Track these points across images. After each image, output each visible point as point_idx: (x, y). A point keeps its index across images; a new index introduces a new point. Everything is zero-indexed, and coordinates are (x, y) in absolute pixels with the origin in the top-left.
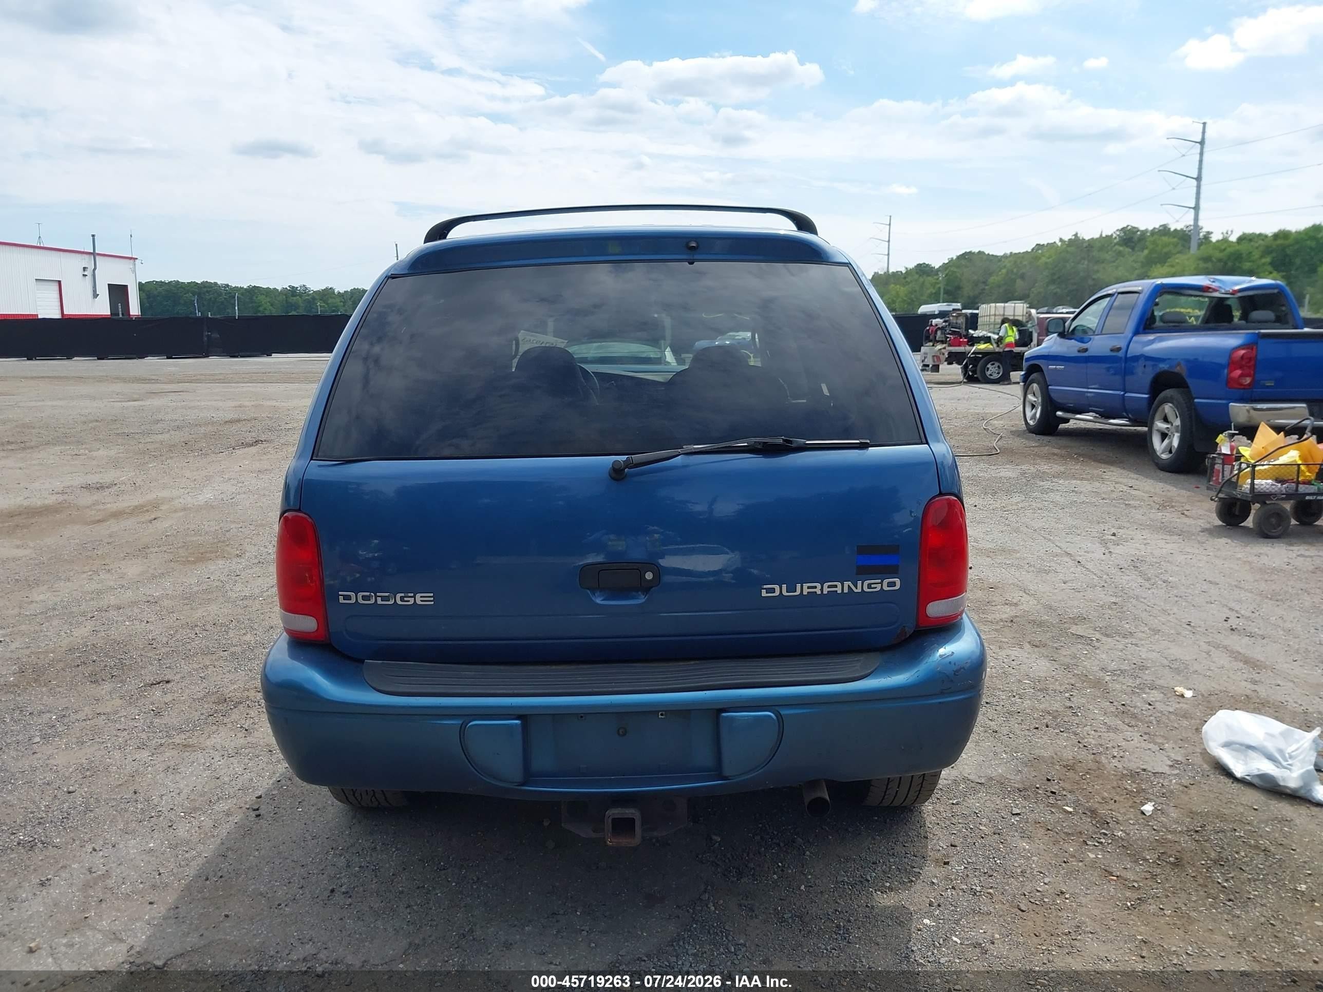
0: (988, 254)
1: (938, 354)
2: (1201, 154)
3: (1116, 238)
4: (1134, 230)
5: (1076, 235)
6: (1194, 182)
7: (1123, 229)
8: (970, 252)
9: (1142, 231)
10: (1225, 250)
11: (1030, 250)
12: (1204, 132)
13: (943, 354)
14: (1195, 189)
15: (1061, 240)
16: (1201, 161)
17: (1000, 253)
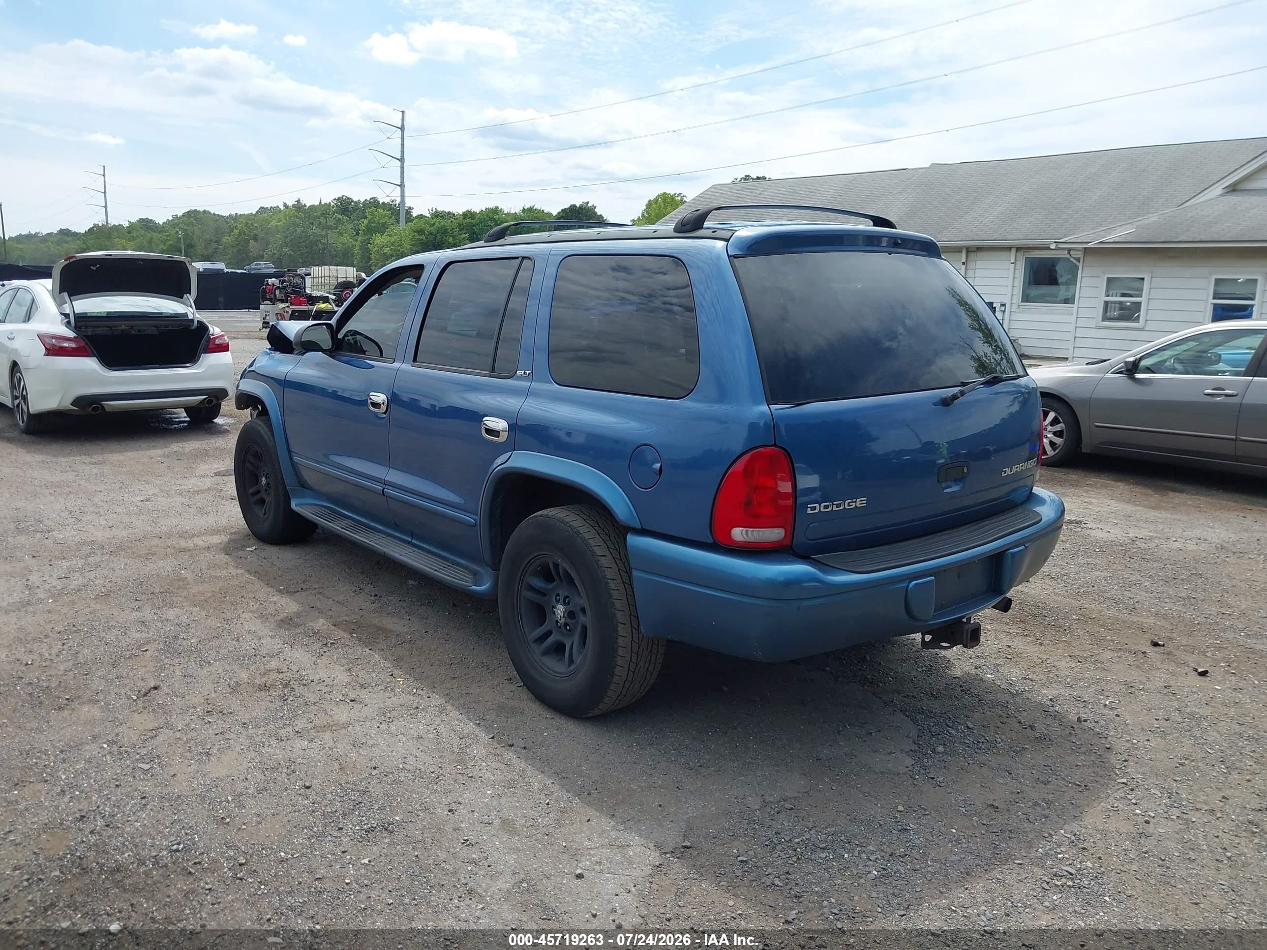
0: (214, 214)
1: (283, 313)
2: (403, 138)
3: (333, 207)
4: (349, 201)
5: (298, 201)
6: (399, 163)
7: (339, 198)
8: (195, 211)
9: (356, 202)
10: (434, 224)
11: (254, 213)
12: (403, 120)
13: (288, 312)
14: (399, 169)
15: (285, 205)
16: (402, 145)
17: (225, 214)
